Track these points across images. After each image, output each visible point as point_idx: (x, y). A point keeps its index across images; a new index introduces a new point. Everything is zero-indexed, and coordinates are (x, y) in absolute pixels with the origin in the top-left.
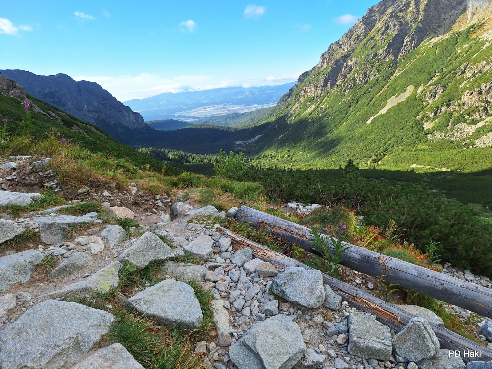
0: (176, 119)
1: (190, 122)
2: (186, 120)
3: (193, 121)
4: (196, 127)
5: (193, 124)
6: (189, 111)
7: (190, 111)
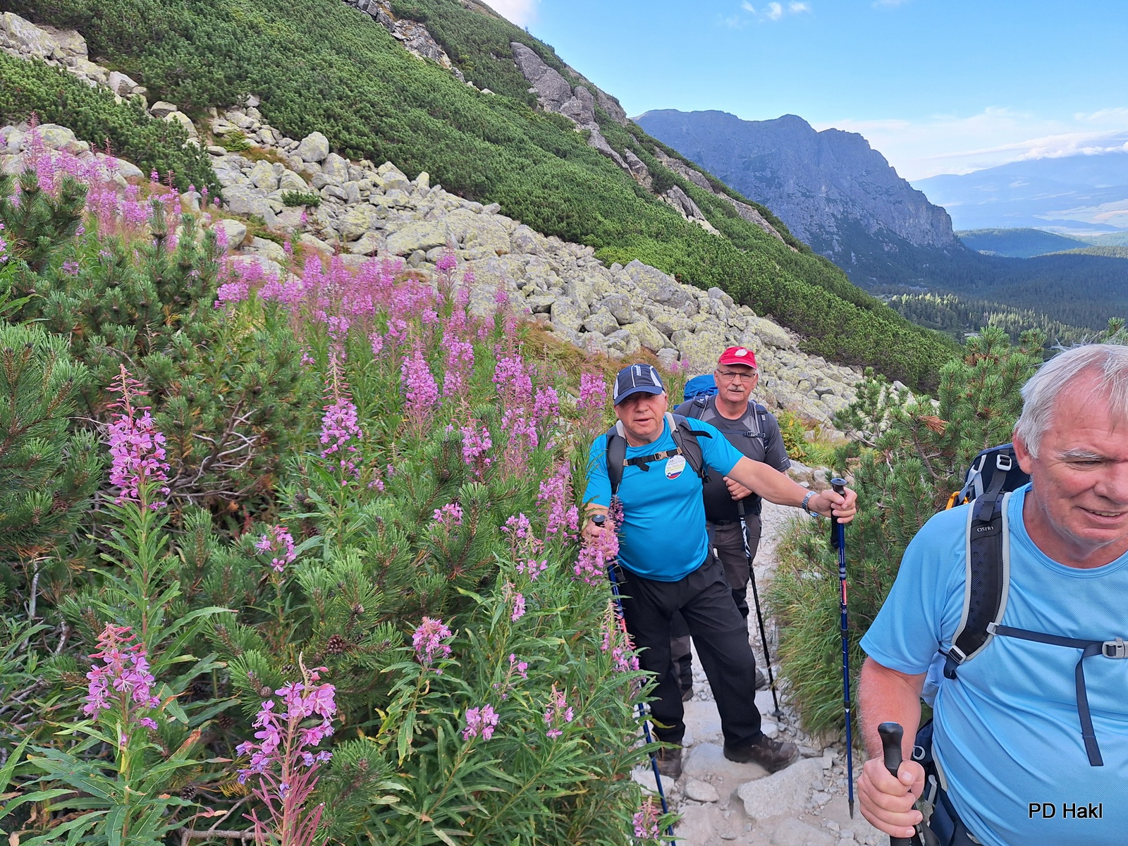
0: (1045, 229)
1: (1083, 240)
2: (1075, 234)
3: (1096, 238)
4: (1100, 253)
5: (1091, 245)
6: (1088, 210)
7: (1094, 209)
